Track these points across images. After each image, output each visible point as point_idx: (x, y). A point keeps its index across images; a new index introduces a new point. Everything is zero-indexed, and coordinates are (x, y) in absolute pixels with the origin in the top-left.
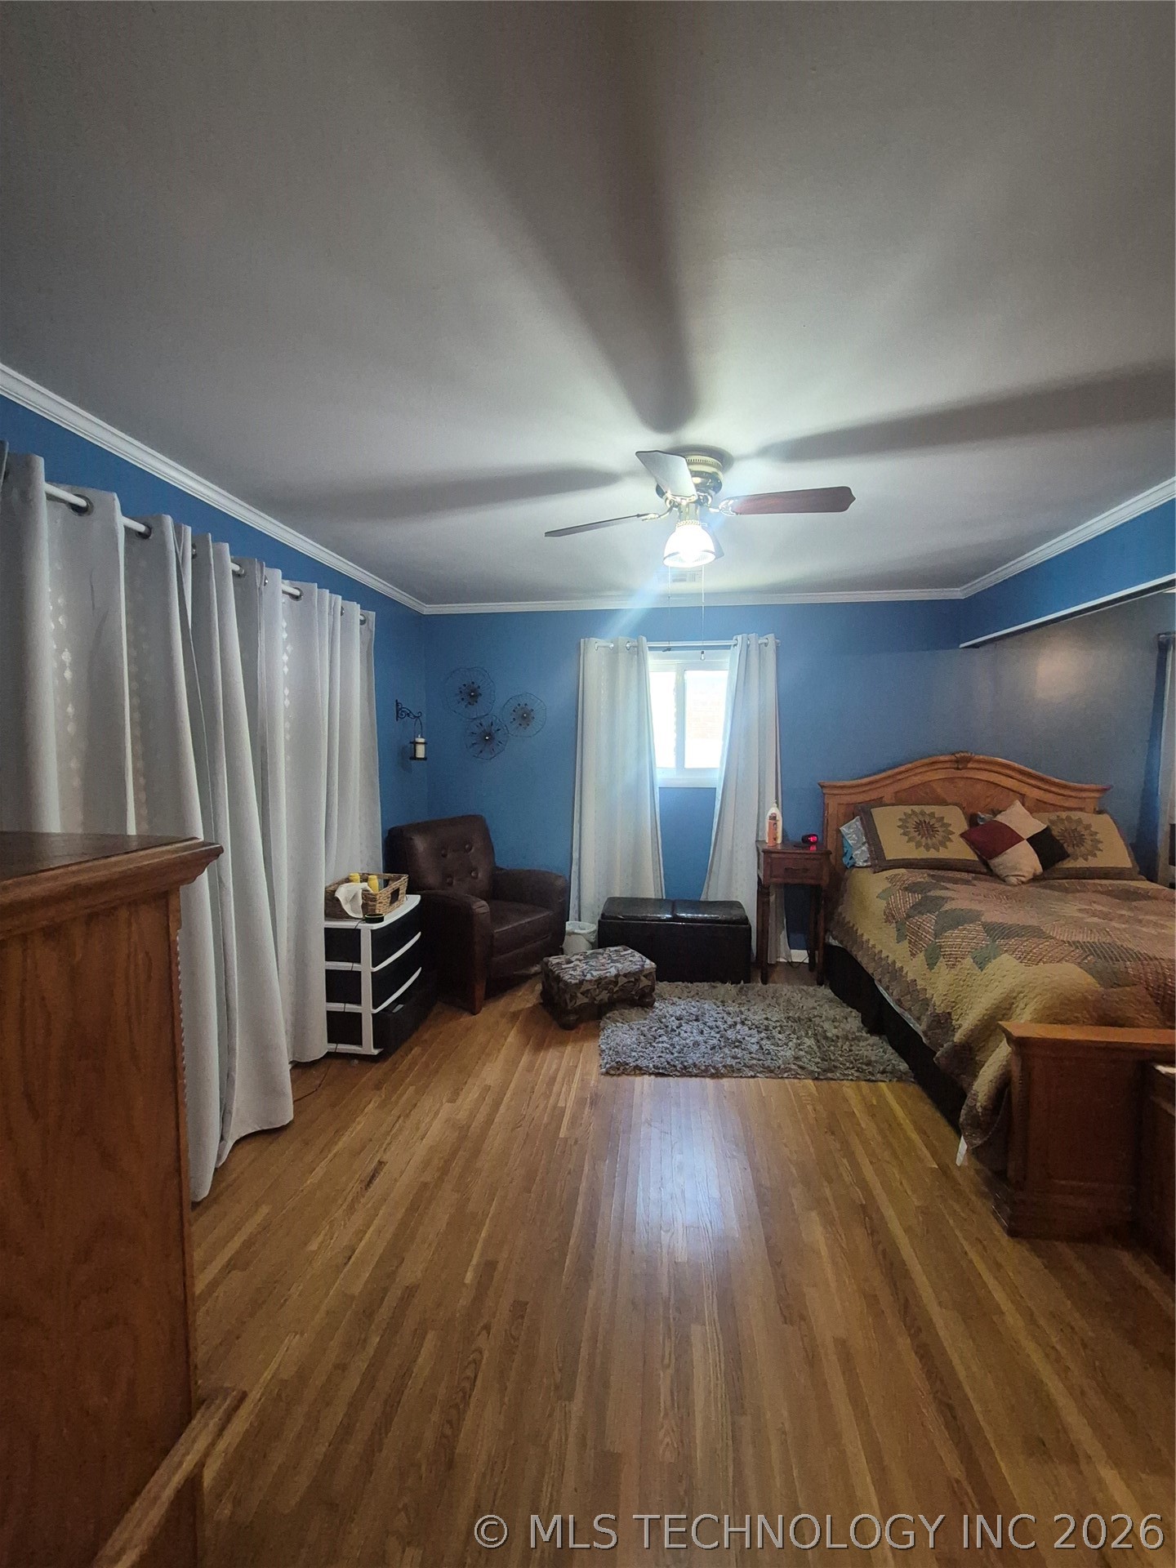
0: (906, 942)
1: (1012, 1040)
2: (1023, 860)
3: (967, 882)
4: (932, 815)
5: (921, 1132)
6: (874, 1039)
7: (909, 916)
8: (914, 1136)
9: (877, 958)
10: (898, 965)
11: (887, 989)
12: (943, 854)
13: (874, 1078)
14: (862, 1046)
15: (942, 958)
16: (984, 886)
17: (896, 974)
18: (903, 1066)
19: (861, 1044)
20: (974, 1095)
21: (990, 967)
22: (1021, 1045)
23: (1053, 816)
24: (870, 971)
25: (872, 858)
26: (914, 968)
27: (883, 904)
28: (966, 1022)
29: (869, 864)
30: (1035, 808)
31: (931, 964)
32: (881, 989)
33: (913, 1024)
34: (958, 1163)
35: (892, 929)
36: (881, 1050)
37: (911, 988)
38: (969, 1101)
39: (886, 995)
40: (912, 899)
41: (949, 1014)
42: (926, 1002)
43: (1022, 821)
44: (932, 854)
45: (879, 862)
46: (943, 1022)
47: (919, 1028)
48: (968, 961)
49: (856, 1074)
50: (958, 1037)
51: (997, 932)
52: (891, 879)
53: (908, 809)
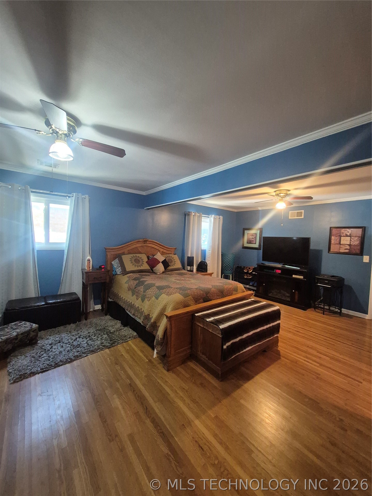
0: (135, 296)
1: (167, 317)
2: (160, 268)
3: (149, 275)
4: (139, 257)
5: (142, 351)
6: (126, 328)
7: (135, 288)
8: (141, 354)
9: (125, 302)
10: (133, 303)
11: (129, 311)
12: (142, 268)
13: (127, 341)
14: (122, 332)
15: (146, 299)
16: (153, 276)
17: (132, 306)
18: (135, 334)
19: (122, 331)
20: (158, 336)
21: (160, 299)
22: (170, 318)
23: (166, 256)
24: (124, 307)
25: (122, 271)
26: (137, 303)
27: (126, 285)
28: (154, 316)
29: (122, 273)
30: (163, 254)
31: (143, 300)
32: (127, 312)
33: (138, 320)
34: (154, 357)
35: (130, 293)
36: (128, 331)
37: (137, 310)
38: (156, 338)
39: (129, 313)
40: (136, 282)
41: (149, 314)
42: (142, 313)
43: (160, 257)
44: (139, 268)
45: (125, 272)
46: (147, 317)
47: (140, 321)
48: (154, 298)
49: (122, 341)
50: (152, 320)
51: (160, 288)
52: (129, 277)
53: (132, 255)
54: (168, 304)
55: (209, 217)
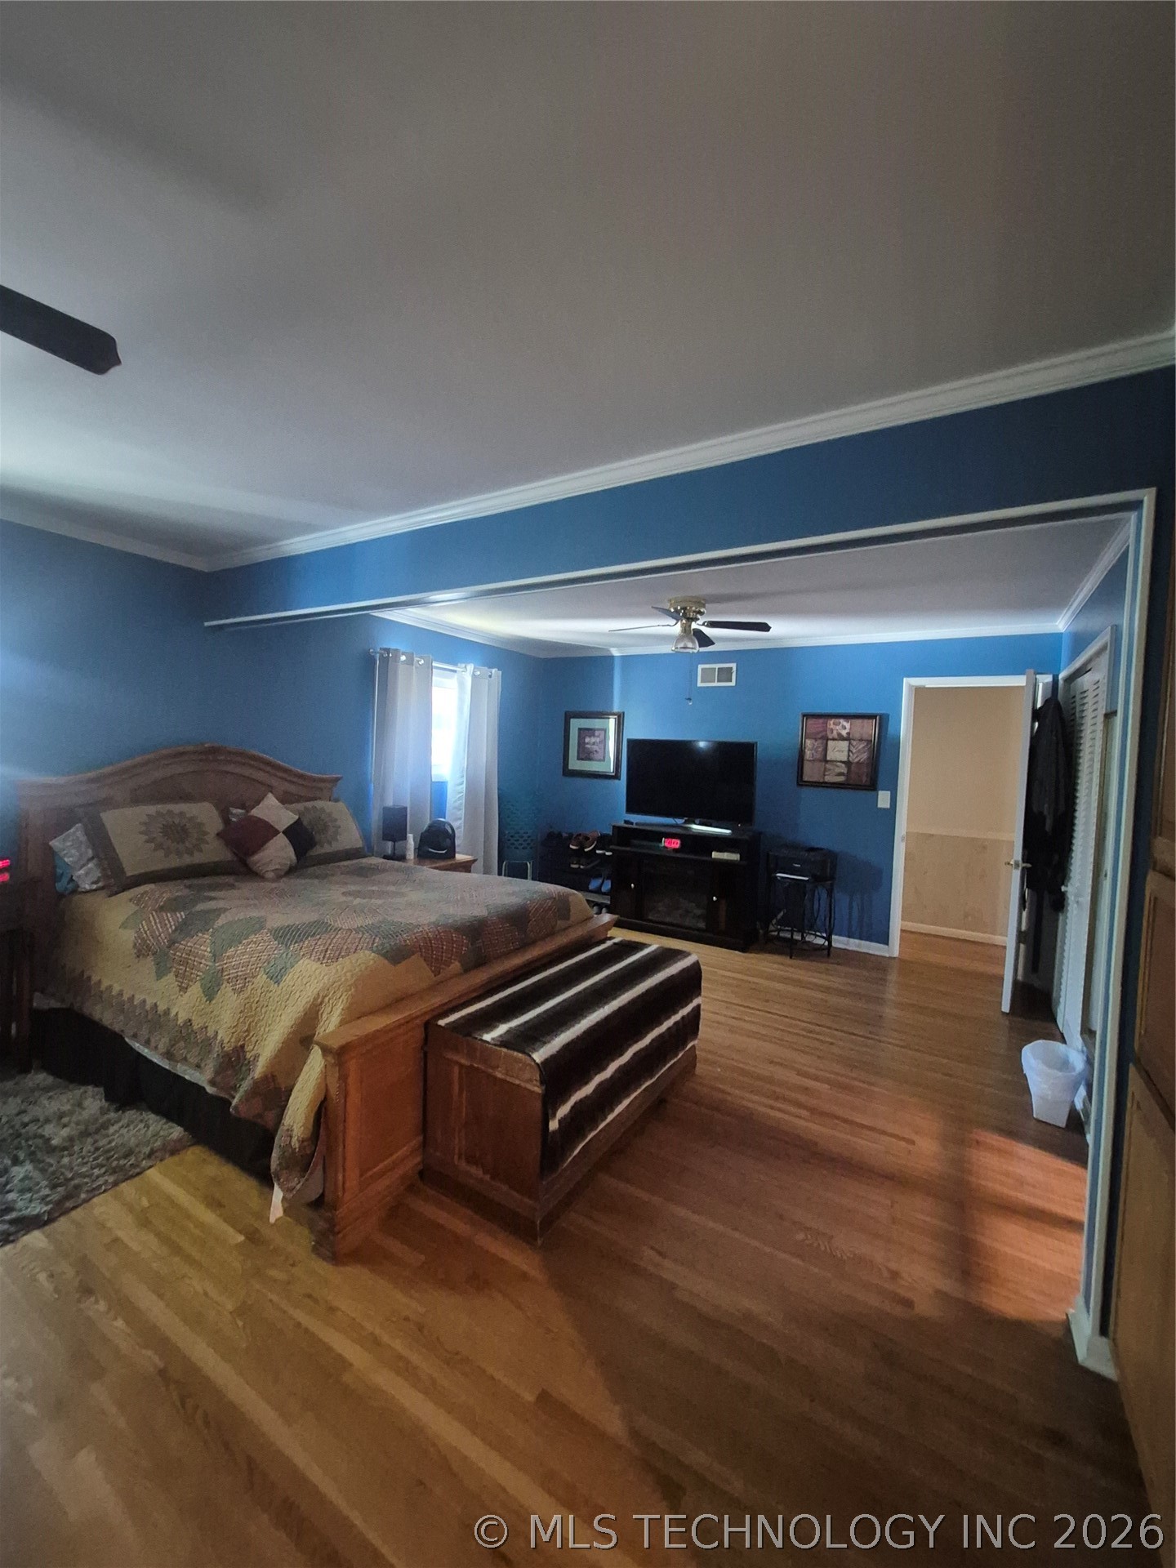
0: (171, 977)
1: (326, 1050)
2: (279, 851)
3: (232, 886)
4: (182, 814)
5: (215, 1204)
6: (131, 1114)
7: (172, 943)
8: (208, 1217)
9: (123, 1007)
10: (162, 1007)
11: (147, 1043)
12: (198, 858)
13: (138, 1170)
14: (113, 1134)
15: (225, 983)
16: (247, 888)
17: (156, 1020)
18: (177, 1132)
19: (112, 1130)
20: (288, 1130)
21: (288, 979)
22: (338, 1056)
23: (300, 806)
24: (117, 1028)
25: (105, 876)
26: (184, 1005)
27: (128, 936)
28: (265, 1051)
29: (100, 884)
30: (286, 799)
31: (210, 993)
32: (137, 1046)
33: (190, 1075)
34: (272, 1220)
35: (149, 963)
36: (141, 1126)
37: (186, 1034)
38: (279, 1140)
39: (145, 1052)
40: (172, 920)
42: (207, 1044)
43: (274, 811)
44: (187, 860)
45: (117, 881)
46: (235, 1061)
47: (202, 1078)
48: (262, 978)
49: (111, 1179)
50: (259, 1070)
51: (286, 936)
52: (138, 900)
53: (152, 809)
54: (326, 999)
55: (455, 671)
